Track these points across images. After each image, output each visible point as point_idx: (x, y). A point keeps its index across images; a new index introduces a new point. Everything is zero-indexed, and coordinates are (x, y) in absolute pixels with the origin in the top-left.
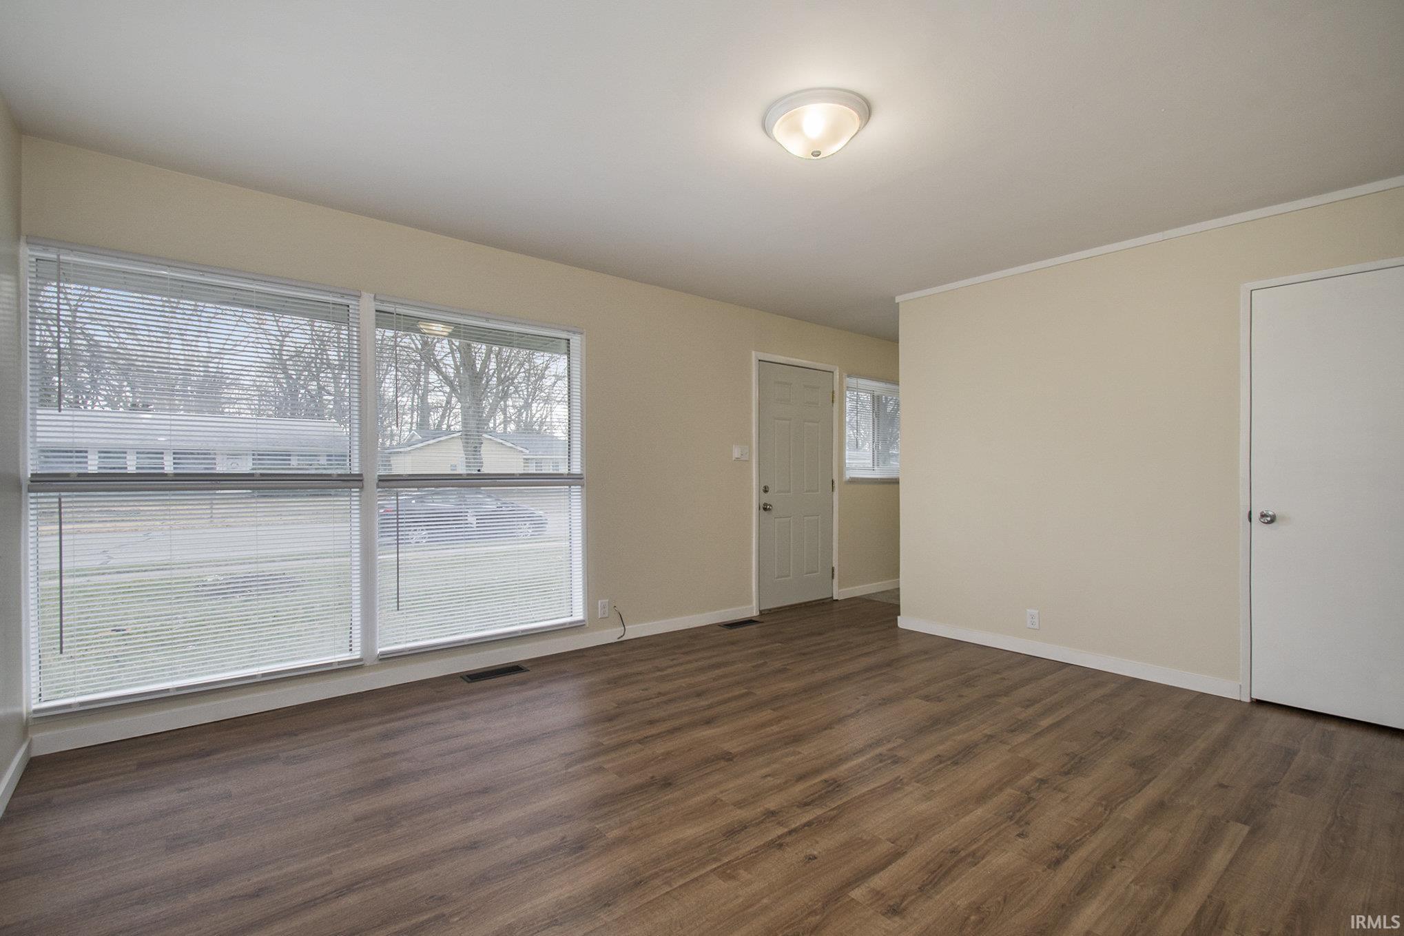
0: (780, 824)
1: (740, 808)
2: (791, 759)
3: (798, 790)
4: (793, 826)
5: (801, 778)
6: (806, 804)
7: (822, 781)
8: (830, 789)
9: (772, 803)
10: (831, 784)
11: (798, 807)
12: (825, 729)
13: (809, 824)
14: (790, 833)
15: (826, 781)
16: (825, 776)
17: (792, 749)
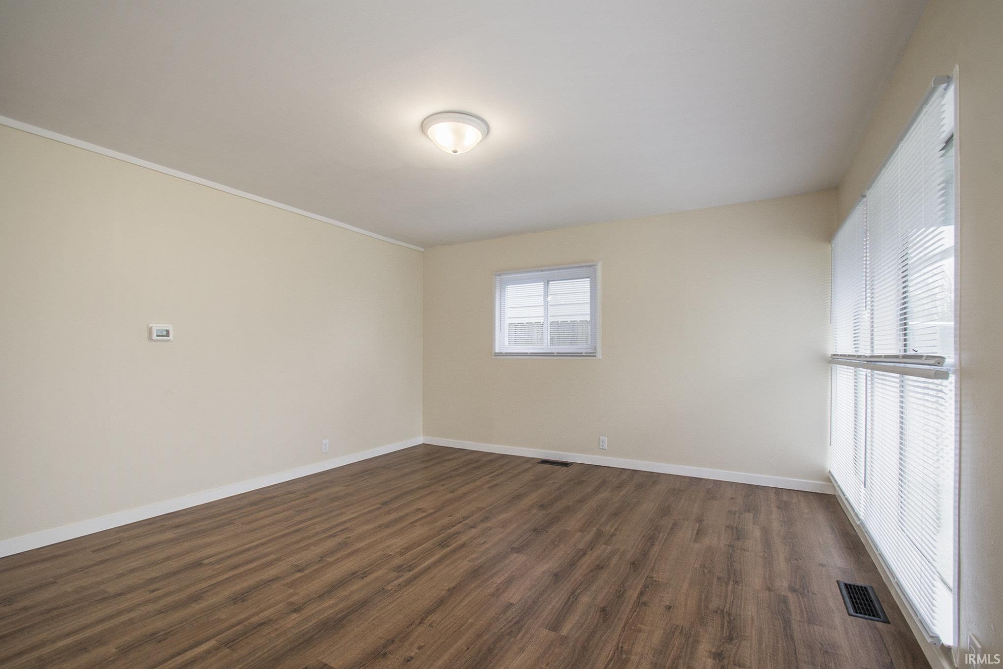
0: (466, 524)
1: (489, 527)
2: (474, 556)
3: (463, 539)
4: (461, 524)
5: (463, 546)
6: (457, 533)
7: (451, 546)
8: (445, 542)
9: (474, 532)
10: (444, 545)
11: (461, 532)
12: (454, 588)
13: (453, 526)
14: (461, 522)
15: (448, 546)
16: (448, 549)
17: (476, 563)
